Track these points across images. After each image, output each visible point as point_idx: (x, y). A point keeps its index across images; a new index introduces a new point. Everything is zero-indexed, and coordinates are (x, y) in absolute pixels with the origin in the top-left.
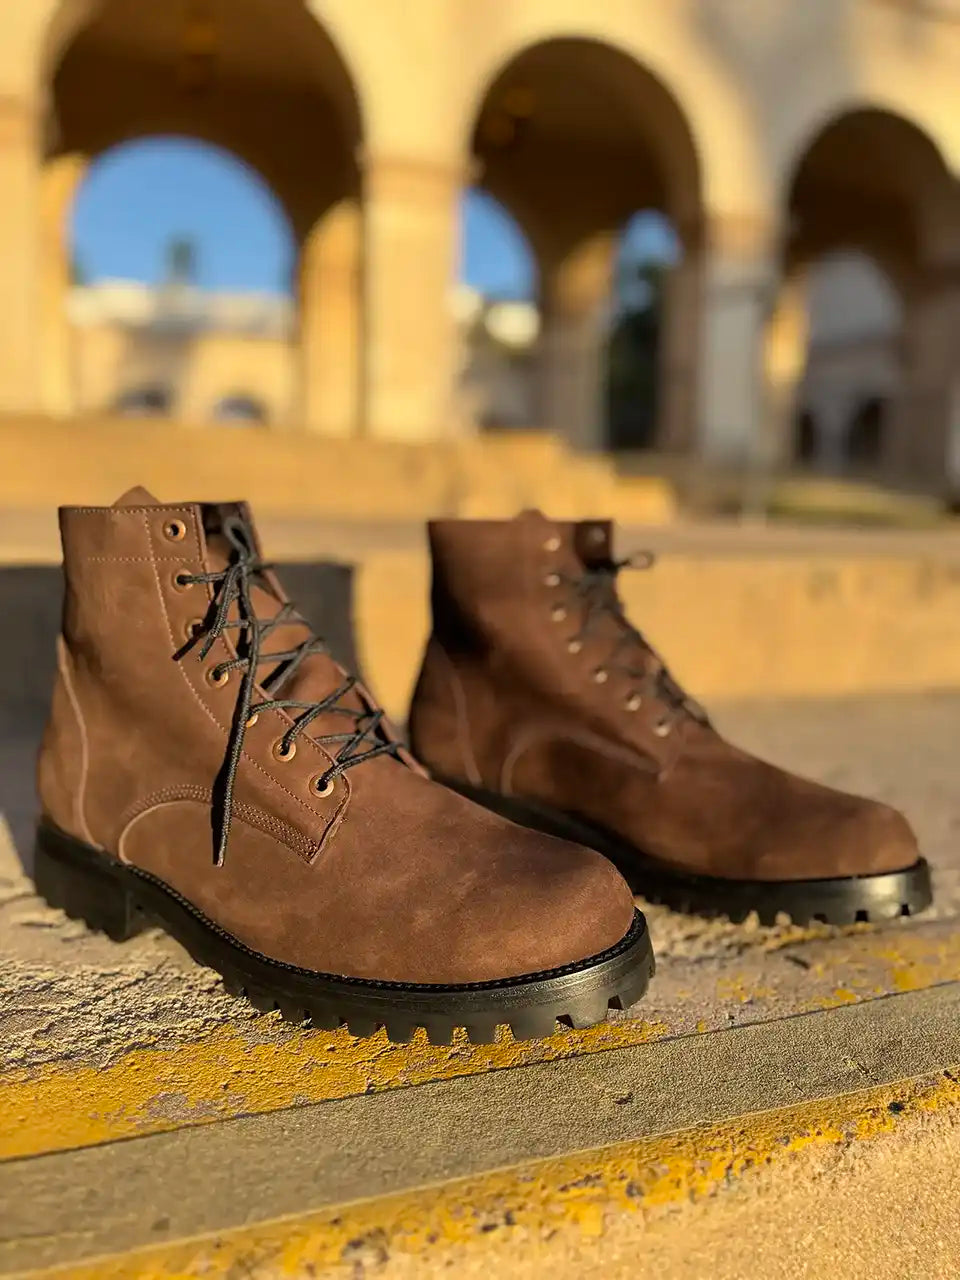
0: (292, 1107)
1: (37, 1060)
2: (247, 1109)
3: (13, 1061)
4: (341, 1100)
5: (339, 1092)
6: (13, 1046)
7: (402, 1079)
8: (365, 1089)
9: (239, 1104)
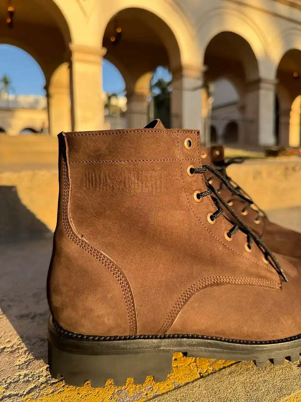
0: (175, 389)
1: (54, 381)
2: (156, 392)
3: (42, 384)
4: (193, 382)
5: (190, 378)
6: (39, 376)
7: (211, 369)
8: (199, 376)
9: (152, 391)
